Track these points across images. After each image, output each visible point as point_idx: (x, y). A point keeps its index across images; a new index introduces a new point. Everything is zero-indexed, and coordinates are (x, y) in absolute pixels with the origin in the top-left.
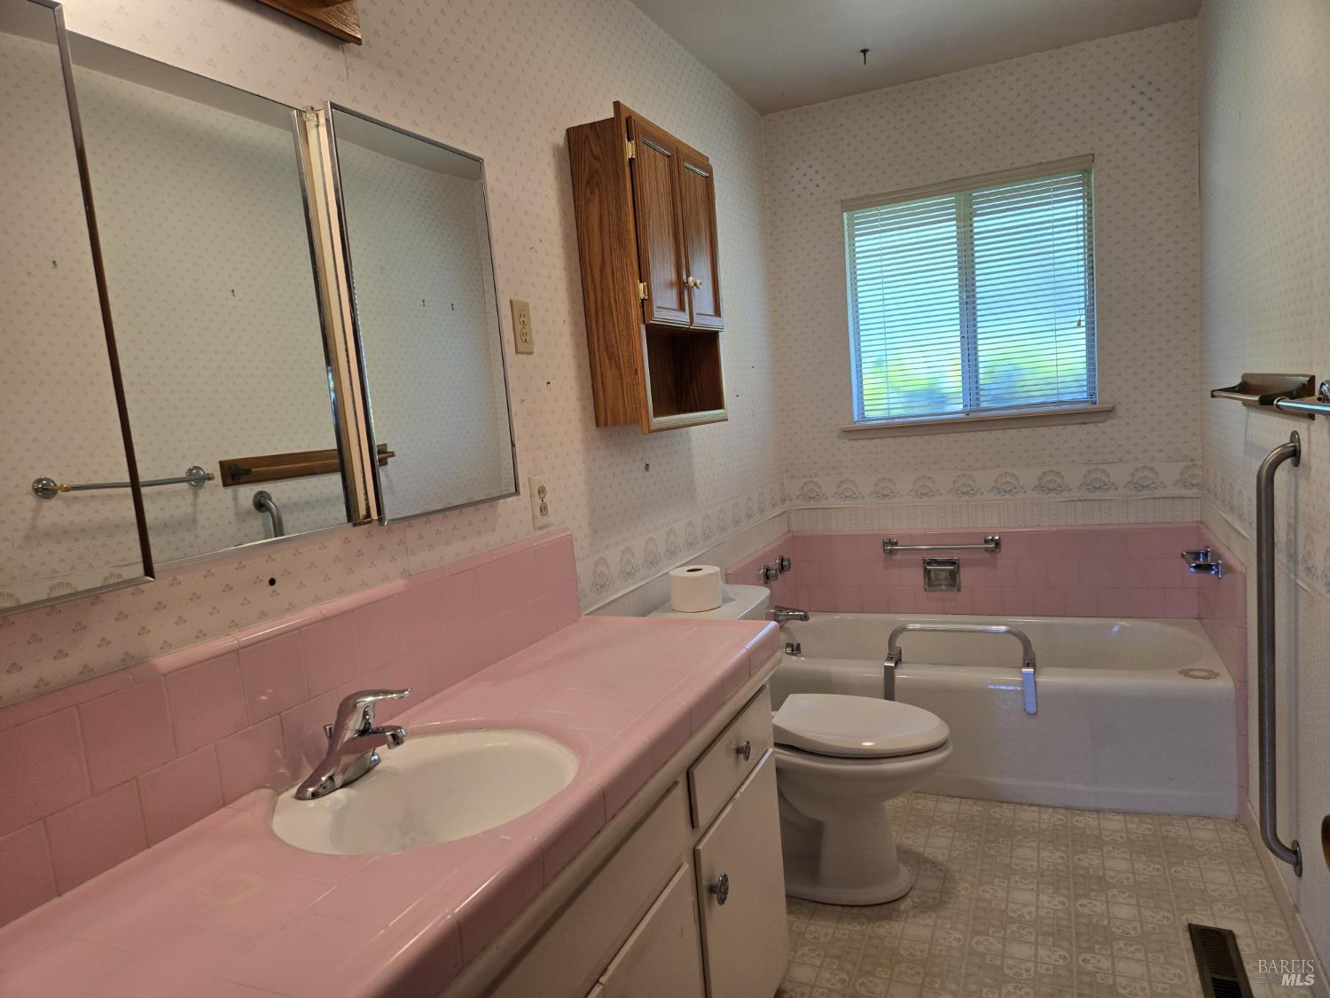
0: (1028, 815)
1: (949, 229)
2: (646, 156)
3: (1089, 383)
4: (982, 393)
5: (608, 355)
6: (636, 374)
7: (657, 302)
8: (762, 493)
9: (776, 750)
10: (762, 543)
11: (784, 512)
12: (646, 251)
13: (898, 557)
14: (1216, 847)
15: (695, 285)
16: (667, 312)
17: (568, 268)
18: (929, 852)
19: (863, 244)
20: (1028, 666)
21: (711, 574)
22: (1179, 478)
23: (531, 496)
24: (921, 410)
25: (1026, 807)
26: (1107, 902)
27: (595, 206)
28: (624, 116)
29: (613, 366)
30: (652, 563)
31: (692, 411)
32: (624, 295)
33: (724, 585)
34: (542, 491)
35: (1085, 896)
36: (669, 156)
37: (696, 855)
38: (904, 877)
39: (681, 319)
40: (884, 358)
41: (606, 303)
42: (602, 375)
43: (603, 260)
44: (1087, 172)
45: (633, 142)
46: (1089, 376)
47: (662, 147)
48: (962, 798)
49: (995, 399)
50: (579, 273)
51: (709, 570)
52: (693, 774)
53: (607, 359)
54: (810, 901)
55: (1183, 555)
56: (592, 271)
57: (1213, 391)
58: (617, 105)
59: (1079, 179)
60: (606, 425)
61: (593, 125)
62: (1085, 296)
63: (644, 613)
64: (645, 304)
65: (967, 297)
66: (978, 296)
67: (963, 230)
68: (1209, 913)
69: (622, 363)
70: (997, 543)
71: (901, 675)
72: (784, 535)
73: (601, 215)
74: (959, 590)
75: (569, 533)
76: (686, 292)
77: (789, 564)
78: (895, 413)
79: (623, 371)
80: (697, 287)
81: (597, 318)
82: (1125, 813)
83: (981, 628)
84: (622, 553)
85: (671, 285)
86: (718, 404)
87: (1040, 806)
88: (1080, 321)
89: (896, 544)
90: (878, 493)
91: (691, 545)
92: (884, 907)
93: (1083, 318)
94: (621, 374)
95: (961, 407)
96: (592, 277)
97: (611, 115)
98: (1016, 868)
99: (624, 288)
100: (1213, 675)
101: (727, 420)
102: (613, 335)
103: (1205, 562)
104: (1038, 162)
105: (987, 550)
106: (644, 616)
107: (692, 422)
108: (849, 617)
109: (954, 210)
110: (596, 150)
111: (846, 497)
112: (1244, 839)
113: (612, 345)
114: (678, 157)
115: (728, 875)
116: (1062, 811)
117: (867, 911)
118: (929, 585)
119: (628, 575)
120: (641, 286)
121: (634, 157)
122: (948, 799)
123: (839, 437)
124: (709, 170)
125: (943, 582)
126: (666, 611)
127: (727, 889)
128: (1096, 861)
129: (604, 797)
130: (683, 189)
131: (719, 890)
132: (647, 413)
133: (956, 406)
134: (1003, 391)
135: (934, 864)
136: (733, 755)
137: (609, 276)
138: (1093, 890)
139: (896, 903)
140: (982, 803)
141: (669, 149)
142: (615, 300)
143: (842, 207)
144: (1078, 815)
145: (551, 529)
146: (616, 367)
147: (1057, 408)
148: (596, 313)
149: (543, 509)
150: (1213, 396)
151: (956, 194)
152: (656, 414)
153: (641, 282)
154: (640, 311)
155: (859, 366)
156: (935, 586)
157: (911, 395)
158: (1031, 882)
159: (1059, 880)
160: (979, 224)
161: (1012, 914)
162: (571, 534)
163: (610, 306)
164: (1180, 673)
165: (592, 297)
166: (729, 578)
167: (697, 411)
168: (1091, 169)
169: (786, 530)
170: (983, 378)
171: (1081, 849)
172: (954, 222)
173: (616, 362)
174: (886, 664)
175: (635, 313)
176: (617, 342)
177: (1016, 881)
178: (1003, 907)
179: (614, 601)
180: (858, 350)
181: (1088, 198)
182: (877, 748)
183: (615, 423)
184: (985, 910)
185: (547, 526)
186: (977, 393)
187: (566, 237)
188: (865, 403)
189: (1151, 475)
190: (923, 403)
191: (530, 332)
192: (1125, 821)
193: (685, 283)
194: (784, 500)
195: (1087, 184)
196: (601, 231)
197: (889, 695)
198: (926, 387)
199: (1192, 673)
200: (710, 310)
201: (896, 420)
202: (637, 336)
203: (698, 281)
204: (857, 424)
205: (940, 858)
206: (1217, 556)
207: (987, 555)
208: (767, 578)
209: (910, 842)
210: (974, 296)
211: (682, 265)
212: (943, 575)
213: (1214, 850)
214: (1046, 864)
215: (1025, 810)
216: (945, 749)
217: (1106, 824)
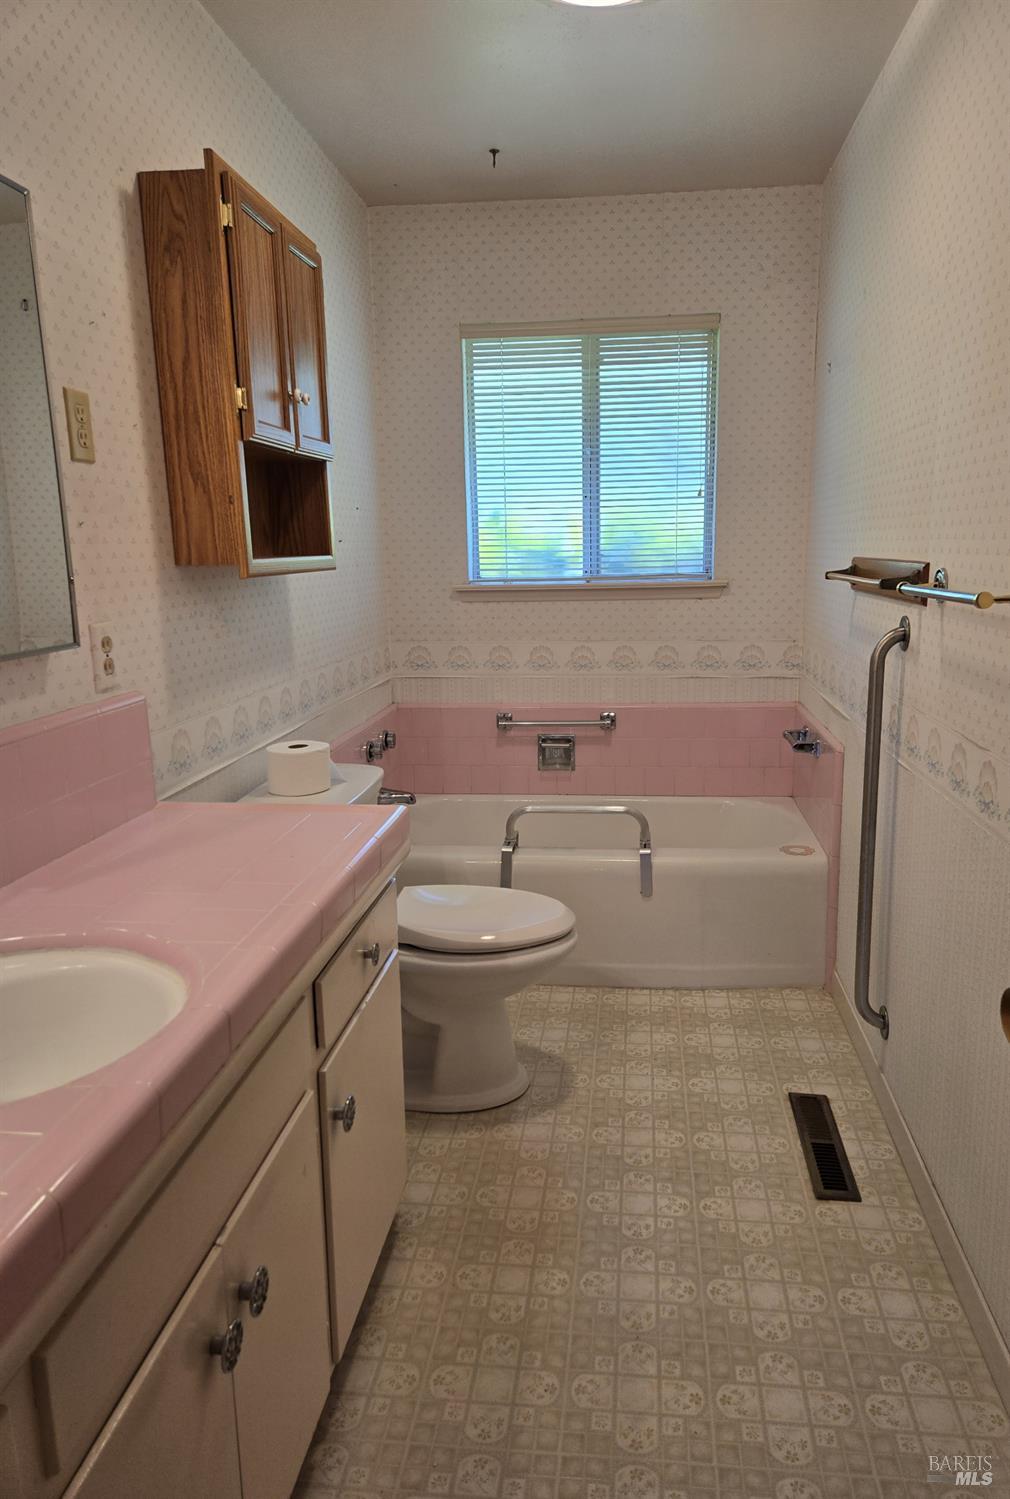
0: (640, 998)
1: (575, 375)
2: (245, 228)
3: (705, 556)
4: (603, 559)
5: (192, 474)
6: (231, 503)
7: (258, 415)
8: (365, 657)
9: (401, 952)
10: (365, 718)
11: (388, 681)
12: (245, 348)
13: (512, 733)
14: (807, 1016)
15: (303, 400)
16: (269, 431)
17: (139, 357)
18: (545, 1046)
19: (483, 379)
20: (645, 847)
21: (320, 751)
22: (739, 658)
23: (92, 649)
24: (539, 573)
25: (637, 991)
26: (716, 1079)
27: (176, 280)
28: (217, 171)
29: (200, 490)
30: (242, 737)
31: (291, 554)
32: (215, 400)
33: (335, 765)
34: (106, 643)
35: (695, 1076)
36: (271, 233)
37: (319, 1080)
38: (522, 1076)
39: (284, 440)
40: (503, 512)
41: (191, 408)
42: (184, 500)
43: (187, 352)
44: (713, 331)
45: (230, 205)
46: (706, 550)
47: (264, 219)
48: (574, 986)
49: (616, 566)
50: (153, 365)
51: (315, 746)
52: (320, 985)
53: (191, 481)
54: (422, 1112)
55: (785, 735)
56: (171, 364)
57: (827, 573)
58: (208, 153)
59: (703, 339)
60: (189, 563)
61: (173, 174)
62: (706, 465)
63: (234, 797)
64: (244, 416)
65: (592, 453)
66: (602, 453)
67: (589, 378)
68: (806, 1081)
69: (211, 488)
70: (613, 720)
71: (519, 860)
72: (388, 706)
73: (185, 294)
74: (573, 769)
75: (143, 698)
76: (291, 408)
77: (394, 741)
78: (512, 574)
79: (213, 497)
80: (306, 404)
81: (178, 428)
82: (728, 989)
83: (601, 808)
84: (207, 724)
85: (273, 396)
86: (326, 550)
87: (650, 989)
88: (700, 491)
89: (511, 719)
90: (412, 662)
91: (287, 716)
92: (503, 1109)
93: (703, 488)
94: (210, 500)
95: (580, 573)
96: (172, 371)
97: (200, 164)
98: (630, 1053)
99: (215, 391)
100: (809, 851)
101: (335, 568)
102: (200, 451)
103: (805, 743)
104: (667, 314)
105: (602, 727)
106: (235, 801)
107: (291, 568)
108: (459, 799)
109: (580, 354)
110: (179, 208)
111: (418, 665)
112: (831, 1007)
113: (199, 463)
114: (281, 236)
115: (355, 1098)
116: (671, 992)
117: (484, 1116)
118: (544, 764)
119: (213, 751)
120: (239, 392)
121: (231, 225)
122: (561, 989)
123: (451, 597)
124: (317, 259)
125: (558, 761)
126: (263, 795)
127: (354, 1113)
128: (704, 1039)
129: (229, 1023)
130: (288, 278)
131: (346, 1116)
132: (246, 552)
133: (576, 572)
134: (622, 559)
135: (550, 1057)
136: (360, 960)
137: (196, 374)
138: (702, 1068)
139: (515, 1103)
140: (595, 990)
141: (270, 221)
142: (203, 407)
143: (461, 332)
144: (686, 995)
145: (116, 693)
146: (204, 492)
147: (675, 580)
148: (177, 420)
149: (109, 666)
150: (827, 578)
151: (582, 336)
152: (256, 556)
153: (238, 386)
154: (237, 423)
155: (475, 520)
156: (549, 764)
157: (533, 554)
158: (645, 1067)
159: (671, 1062)
160: (607, 374)
161: (629, 1102)
162: (145, 700)
163: (196, 412)
164: (781, 850)
165: (171, 396)
166: (338, 755)
167: (298, 555)
168: (717, 330)
169: (391, 702)
170: (604, 543)
171: (690, 1029)
172: (580, 368)
173: (203, 484)
174: (504, 850)
175: (231, 426)
176: (205, 461)
177: (632, 1067)
178: (621, 1096)
179: (195, 784)
180: (475, 500)
181: (712, 360)
182: (498, 941)
183: (202, 561)
184: (603, 1099)
185: (112, 688)
186: (598, 560)
187: (137, 314)
188: (481, 561)
189: (759, 655)
190: (541, 566)
191: (91, 432)
192: (728, 997)
193: (289, 396)
194: (389, 667)
195: (712, 345)
196: (185, 316)
197: (506, 882)
198: (545, 548)
199: (791, 850)
200: (317, 433)
201: (514, 583)
202: (233, 454)
203: (306, 396)
204: (471, 585)
205: (557, 1051)
206: (818, 736)
207: (602, 733)
208: (370, 756)
209: (525, 1037)
210: (598, 453)
211: (286, 372)
212: (558, 753)
213: (806, 1019)
214: (659, 1047)
215: (636, 994)
216: (570, 938)
217: (710, 1002)
